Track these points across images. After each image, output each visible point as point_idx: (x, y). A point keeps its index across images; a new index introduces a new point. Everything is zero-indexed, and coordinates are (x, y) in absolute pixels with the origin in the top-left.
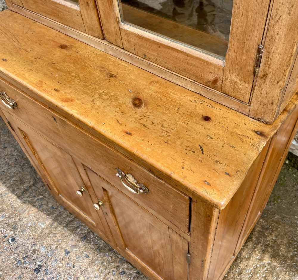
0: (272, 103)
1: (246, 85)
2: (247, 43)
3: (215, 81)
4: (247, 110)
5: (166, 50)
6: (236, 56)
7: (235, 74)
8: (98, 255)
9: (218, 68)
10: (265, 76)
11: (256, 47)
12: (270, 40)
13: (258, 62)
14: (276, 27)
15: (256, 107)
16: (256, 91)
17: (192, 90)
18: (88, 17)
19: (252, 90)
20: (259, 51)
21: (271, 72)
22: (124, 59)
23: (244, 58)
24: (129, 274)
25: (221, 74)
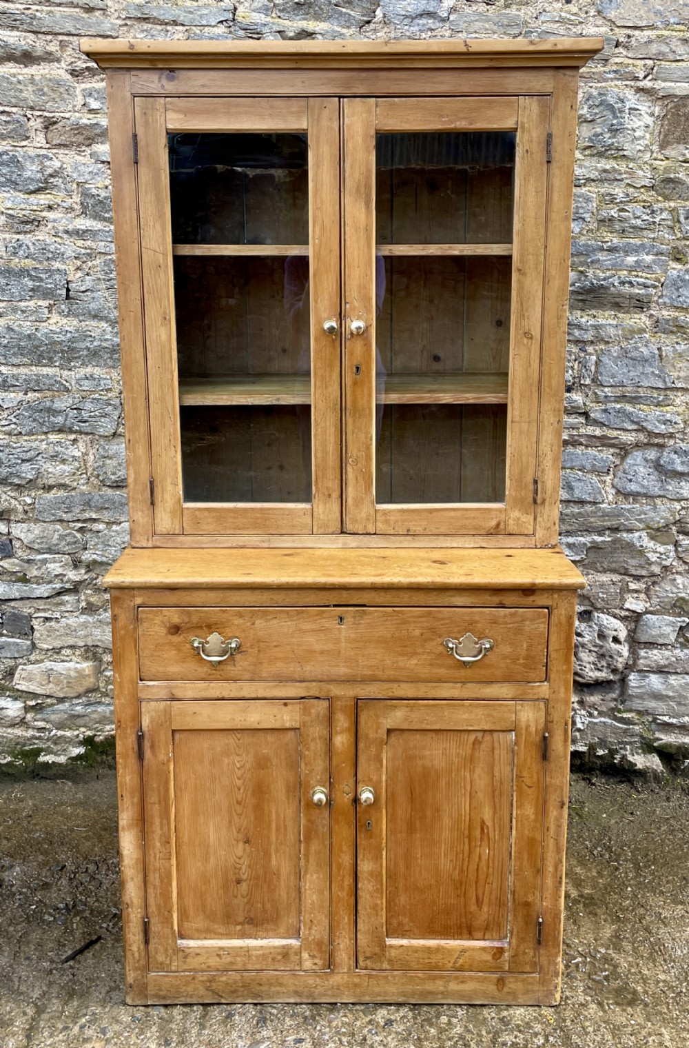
0: (555, 524)
1: (529, 516)
2: (524, 480)
3: (498, 525)
4: (533, 542)
5: (439, 514)
6: (516, 494)
7: (517, 511)
8: (318, 1028)
9: (500, 510)
10: (544, 501)
11: (532, 481)
12: (542, 472)
13: (536, 491)
14: (544, 462)
15: (541, 535)
16: (539, 519)
17: (472, 546)
18: (324, 513)
19: (535, 519)
20: (536, 482)
21: (547, 496)
22: (375, 546)
23: (523, 493)
24: (401, 1018)
25: (503, 516)
